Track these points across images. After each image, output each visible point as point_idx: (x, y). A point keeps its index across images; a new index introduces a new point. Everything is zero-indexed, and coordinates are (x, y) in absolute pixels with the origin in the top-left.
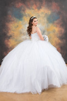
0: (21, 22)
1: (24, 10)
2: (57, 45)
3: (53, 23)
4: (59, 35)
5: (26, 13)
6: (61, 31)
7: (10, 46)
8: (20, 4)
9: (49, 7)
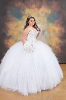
0: (20, 22)
1: (23, 10)
6: (61, 30)
7: (10, 46)
8: (20, 4)
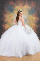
0: (12, 14)
2: (34, 28)
3: (32, 14)
4: (35, 22)
5: (16, 8)
6: (37, 19)
7: (6, 28)
8: (12, 3)
9: (29, 4)
